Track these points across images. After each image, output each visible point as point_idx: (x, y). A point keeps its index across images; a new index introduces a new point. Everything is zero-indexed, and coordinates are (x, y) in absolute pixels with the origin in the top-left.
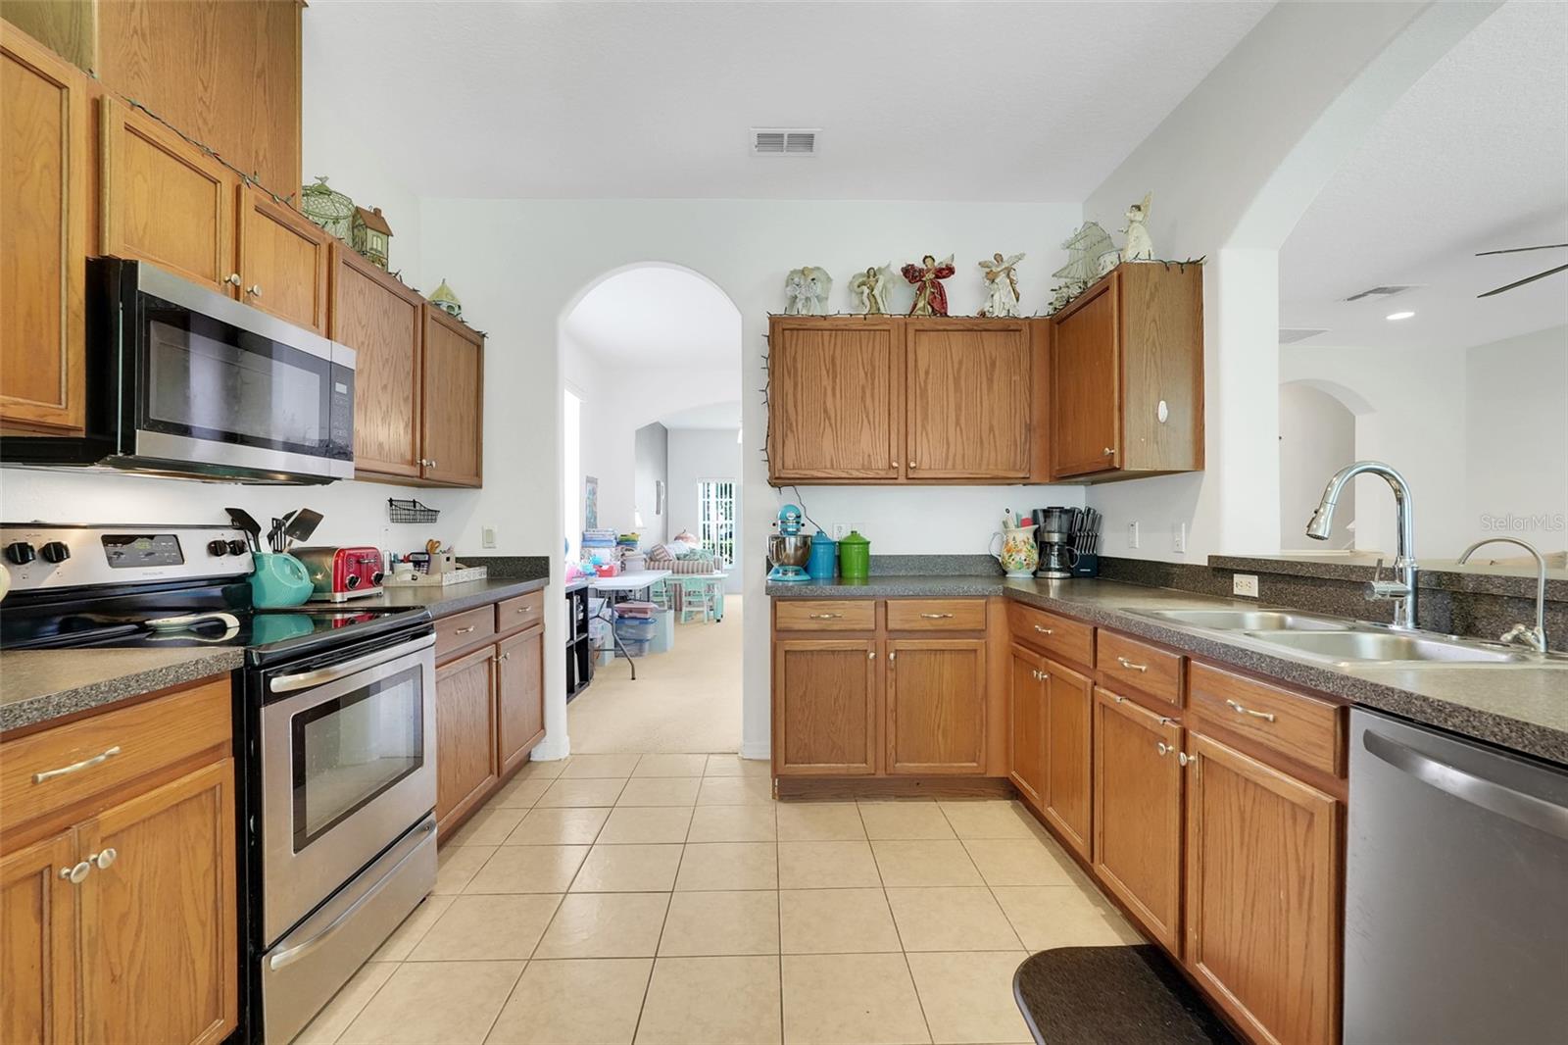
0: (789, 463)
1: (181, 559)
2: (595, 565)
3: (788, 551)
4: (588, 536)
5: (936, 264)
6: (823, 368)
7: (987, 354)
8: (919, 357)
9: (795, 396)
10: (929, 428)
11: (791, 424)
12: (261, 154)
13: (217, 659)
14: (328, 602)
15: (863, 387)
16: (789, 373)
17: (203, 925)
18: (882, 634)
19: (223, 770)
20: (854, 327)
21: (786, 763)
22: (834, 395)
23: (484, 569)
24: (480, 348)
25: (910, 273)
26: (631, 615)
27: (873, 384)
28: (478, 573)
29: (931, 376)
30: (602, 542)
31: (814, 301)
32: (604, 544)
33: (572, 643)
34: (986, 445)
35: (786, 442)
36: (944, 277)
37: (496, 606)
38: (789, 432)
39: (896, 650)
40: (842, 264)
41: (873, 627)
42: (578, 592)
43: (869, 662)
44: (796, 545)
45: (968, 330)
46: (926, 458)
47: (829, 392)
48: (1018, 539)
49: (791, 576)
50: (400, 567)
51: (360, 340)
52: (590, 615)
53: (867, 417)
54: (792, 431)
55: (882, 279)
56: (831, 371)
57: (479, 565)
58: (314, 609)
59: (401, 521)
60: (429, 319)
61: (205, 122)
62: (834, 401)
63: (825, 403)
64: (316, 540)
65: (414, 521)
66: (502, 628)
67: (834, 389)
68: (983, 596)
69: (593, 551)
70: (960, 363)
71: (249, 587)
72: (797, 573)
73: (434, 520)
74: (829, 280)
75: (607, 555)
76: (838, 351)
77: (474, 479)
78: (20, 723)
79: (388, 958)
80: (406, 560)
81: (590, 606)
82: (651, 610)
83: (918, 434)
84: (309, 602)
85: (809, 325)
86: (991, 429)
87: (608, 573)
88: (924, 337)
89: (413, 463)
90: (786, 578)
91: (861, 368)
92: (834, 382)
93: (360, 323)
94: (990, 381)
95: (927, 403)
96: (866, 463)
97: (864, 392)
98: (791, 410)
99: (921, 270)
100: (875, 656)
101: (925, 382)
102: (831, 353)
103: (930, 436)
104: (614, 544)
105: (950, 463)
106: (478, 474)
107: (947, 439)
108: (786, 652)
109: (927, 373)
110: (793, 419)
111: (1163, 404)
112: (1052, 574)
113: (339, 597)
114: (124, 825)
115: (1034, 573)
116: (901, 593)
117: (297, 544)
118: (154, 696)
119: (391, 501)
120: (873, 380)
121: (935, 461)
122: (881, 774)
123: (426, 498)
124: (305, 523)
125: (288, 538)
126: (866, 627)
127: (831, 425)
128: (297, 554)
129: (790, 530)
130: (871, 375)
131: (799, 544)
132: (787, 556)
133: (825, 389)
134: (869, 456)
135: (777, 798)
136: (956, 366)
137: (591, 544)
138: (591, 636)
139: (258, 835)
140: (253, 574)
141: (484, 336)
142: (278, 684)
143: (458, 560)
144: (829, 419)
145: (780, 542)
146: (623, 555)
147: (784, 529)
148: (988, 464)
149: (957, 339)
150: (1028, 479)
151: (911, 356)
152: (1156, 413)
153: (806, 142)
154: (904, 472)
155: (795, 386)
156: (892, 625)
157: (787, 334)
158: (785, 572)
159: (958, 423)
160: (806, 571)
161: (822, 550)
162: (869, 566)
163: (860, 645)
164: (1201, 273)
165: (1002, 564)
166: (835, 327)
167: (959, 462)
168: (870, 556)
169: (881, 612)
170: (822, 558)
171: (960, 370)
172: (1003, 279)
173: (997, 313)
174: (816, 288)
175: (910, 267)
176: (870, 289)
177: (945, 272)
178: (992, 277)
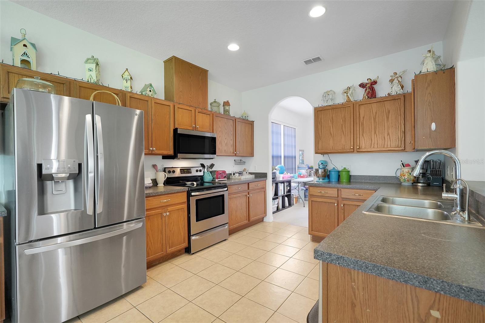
0: (320, 148)
1: (191, 173)
3: (320, 173)
4: (299, 166)
5: (372, 80)
6: (330, 121)
7: (386, 109)
8: (361, 113)
9: (321, 129)
10: (365, 135)
11: (320, 138)
12: (200, 102)
13: (184, 189)
14: (215, 181)
15: (342, 125)
16: (320, 123)
17: (182, 228)
18: (339, 199)
19: (185, 206)
20: (338, 107)
21: (312, 231)
22: (333, 128)
23: (254, 175)
24: (253, 124)
25: (362, 85)
27: (345, 123)
28: (253, 176)
29: (365, 118)
31: (330, 100)
32: (303, 169)
33: (284, 195)
34: (386, 139)
35: (319, 143)
36: (374, 85)
37: (248, 184)
38: (320, 140)
39: (344, 204)
41: (337, 196)
42: (287, 182)
43: (335, 207)
44: (322, 172)
45: (379, 102)
46: (364, 145)
47: (331, 127)
48: (404, 171)
49: (321, 180)
51: (220, 130)
53: (343, 134)
54: (320, 139)
55: (351, 90)
56: (332, 121)
57: (253, 174)
58: (213, 182)
59: (237, 164)
60: (237, 122)
61: (191, 101)
62: (333, 129)
63: (330, 131)
64: (214, 169)
65: (240, 164)
66: (251, 189)
67: (333, 126)
68: (375, 189)
70: (376, 113)
71: (203, 178)
72: (323, 179)
73: (245, 164)
74: (334, 93)
76: (334, 115)
77: (252, 155)
78: (159, 194)
79: (215, 247)
80: (237, 173)
83: (361, 138)
84: (212, 181)
85: (325, 109)
86: (388, 134)
88: (362, 107)
90: (319, 181)
91: (341, 119)
92: (333, 124)
93: (220, 127)
94: (388, 118)
95: (364, 127)
96: (343, 147)
97: (342, 126)
98: (320, 133)
99: (366, 83)
100: (338, 205)
101: (363, 121)
102: (332, 116)
103: (365, 138)
105: (372, 146)
106: (253, 153)
107: (371, 138)
108: (312, 201)
109: (364, 118)
110: (321, 136)
111: (433, 124)
112: (420, 184)
113: (217, 180)
114: (171, 210)
115: (413, 183)
116: (345, 187)
117: (211, 170)
118: (174, 193)
119: (235, 160)
120: (345, 122)
121: (367, 145)
123: (243, 159)
124: (212, 166)
125: (209, 169)
126: (335, 196)
127: (332, 137)
129: (321, 167)
131: (323, 171)
132: (320, 175)
133: (330, 127)
134: (344, 145)
135: (312, 240)
136: (374, 114)
137: (300, 169)
138: (292, 194)
139: (190, 217)
140: (204, 175)
141: (254, 121)
142: (193, 194)
143: (249, 173)
144: (332, 135)
145: (317, 170)
146: (310, 172)
147: (319, 167)
148: (387, 146)
149: (374, 106)
150: (404, 150)
151: (358, 114)
152: (430, 128)
153: (318, 59)
154: (356, 150)
155: (321, 126)
156: (342, 196)
157: (319, 112)
158: (319, 179)
159: (375, 133)
160: (326, 178)
161: (333, 173)
162: (350, 178)
163: (333, 201)
164: (454, 71)
165: (400, 180)
166: (334, 108)
167: (376, 146)
168: (350, 176)
169: (339, 192)
170: (333, 175)
171: (375, 116)
172: (396, 81)
173: (394, 93)
174: (331, 97)
175: (362, 84)
176: (347, 94)
177: (375, 82)
178: (392, 81)
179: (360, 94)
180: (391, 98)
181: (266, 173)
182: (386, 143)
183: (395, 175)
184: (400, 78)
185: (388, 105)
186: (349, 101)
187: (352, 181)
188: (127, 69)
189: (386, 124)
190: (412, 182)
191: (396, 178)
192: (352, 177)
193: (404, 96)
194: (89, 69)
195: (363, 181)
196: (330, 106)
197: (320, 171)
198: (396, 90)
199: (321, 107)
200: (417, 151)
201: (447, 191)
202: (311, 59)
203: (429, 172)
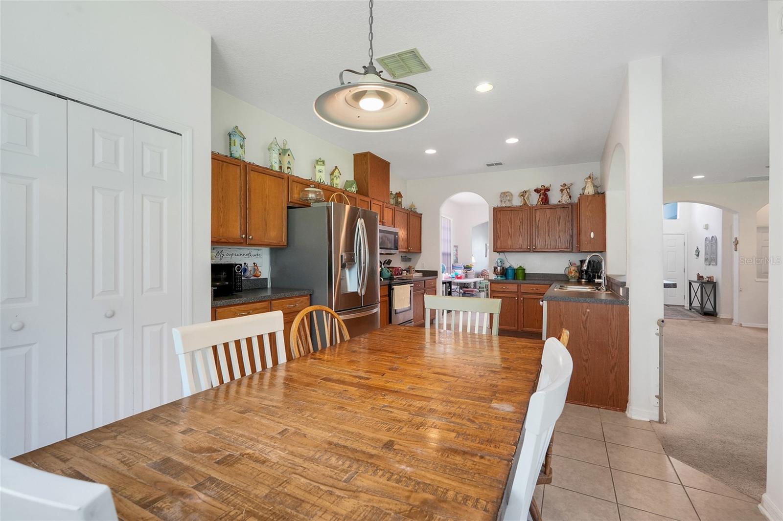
0: (498, 247)
2: (456, 275)
4: (454, 265)
5: (546, 187)
6: (508, 221)
7: (558, 215)
8: (536, 217)
9: (500, 229)
10: (539, 237)
15: (520, 227)
16: (499, 222)
18: (520, 294)
19: (388, 299)
20: (516, 209)
23: (422, 273)
24: (421, 218)
25: (537, 191)
26: (468, 292)
27: (523, 225)
28: (420, 274)
29: (540, 222)
30: (459, 268)
31: (507, 201)
34: (558, 241)
35: (497, 241)
37: (425, 282)
39: (524, 298)
40: (516, 190)
41: (517, 291)
42: (448, 282)
43: (516, 301)
45: (552, 208)
46: (539, 246)
47: (510, 227)
48: (571, 270)
49: (499, 278)
50: (404, 272)
51: (399, 224)
52: (452, 291)
53: (521, 234)
54: (499, 238)
55: (527, 194)
56: (510, 222)
59: (404, 261)
61: (379, 195)
62: (511, 230)
63: (508, 231)
65: (406, 261)
66: (426, 287)
67: (511, 227)
68: (549, 285)
69: (456, 270)
70: (549, 218)
72: (501, 277)
73: (410, 261)
74: (512, 195)
75: (460, 272)
76: (512, 217)
77: (419, 252)
80: (405, 270)
81: (452, 288)
82: (475, 291)
83: (536, 239)
85: (504, 209)
86: (559, 237)
87: (460, 278)
88: (538, 211)
89: (407, 249)
91: (519, 220)
92: (511, 224)
93: (399, 221)
94: (559, 223)
95: (539, 230)
96: (520, 247)
98: (499, 232)
99: (541, 189)
100: (518, 299)
101: (538, 224)
102: (510, 217)
103: (540, 239)
104: (463, 268)
105: (546, 247)
106: (421, 250)
107: (545, 240)
108: (494, 296)
110: (499, 235)
111: (592, 233)
112: (584, 280)
113: (395, 276)
116: (523, 283)
117: (388, 266)
119: (403, 257)
121: (541, 246)
122: (519, 330)
123: (409, 256)
124: (389, 261)
125: (386, 265)
126: (515, 291)
127: (510, 236)
128: (388, 268)
129: (499, 265)
130: (522, 223)
131: (501, 269)
132: (498, 272)
134: (521, 245)
136: (548, 218)
137: (455, 268)
140: (383, 271)
141: (421, 214)
143: (416, 271)
145: (496, 268)
146: (466, 272)
147: (497, 265)
148: (558, 247)
149: (548, 211)
150: (571, 251)
151: (534, 217)
152: (590, 236)
153: (500, 164)
154: (531, 249)
155: (500, 226)
156: (522, 291)
157: (497, 212)
158: (498, 277)
159: (549, 235)
160: (504, 276)
161: (510, 271)
162: (526, 276)
163: (513, 296)
164: (605, 196)
165: (568, 277)
166: (512, 209)
167: (549, 246)
168: (525, 273)
169: (519, 287)
170: (510, 273)
171: (549, 220)
172: (565, 191)
173: (564, 202)
174: (508, 198)
175: (537, 189)
176: (524, 197)
177: (548, 190)
178: (562, 190)
179: (535, 199)
180: (561, 206)
181: (437, 271)
182: (557, 244)
183: (563, 273)
184: (568, 189)
185: (559, 212)
186: (525, 204)
187: (526, 278)
188: (336, 167)
189: (557, 229)
190: (577, 278)
191: (565, 275)
192: (527, 275)
193: (572, 205)
194: (319, 171)
195: (537, 278)
196: (509, 207)
197: (499, 268)
198: (565, 199)
199: (499, 208)
200: (582, 252)
201: (598, 278)
202: (494, 163)
203: (590, 270)
